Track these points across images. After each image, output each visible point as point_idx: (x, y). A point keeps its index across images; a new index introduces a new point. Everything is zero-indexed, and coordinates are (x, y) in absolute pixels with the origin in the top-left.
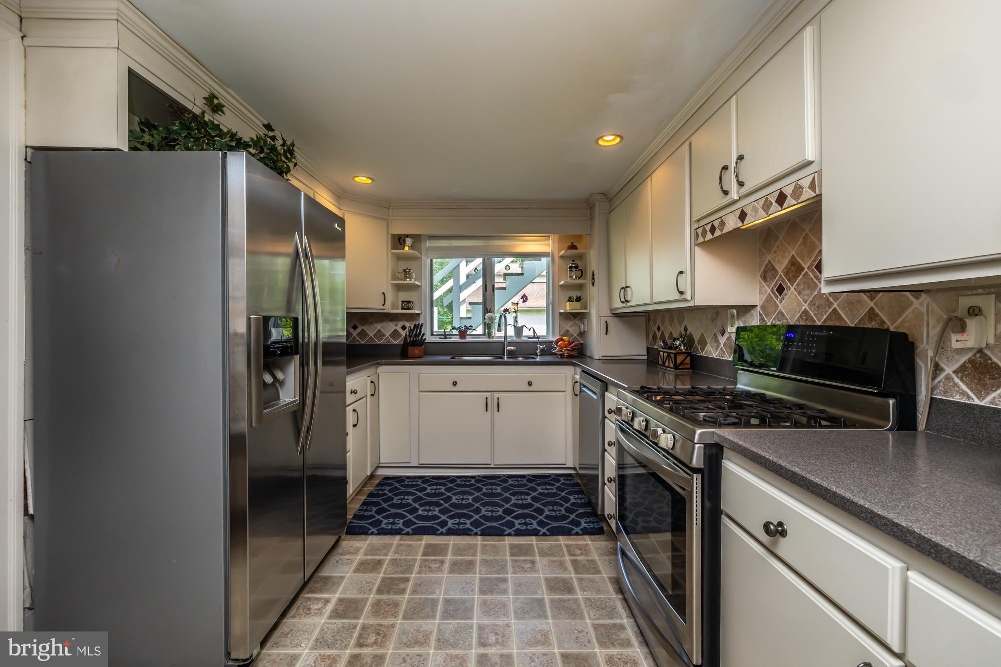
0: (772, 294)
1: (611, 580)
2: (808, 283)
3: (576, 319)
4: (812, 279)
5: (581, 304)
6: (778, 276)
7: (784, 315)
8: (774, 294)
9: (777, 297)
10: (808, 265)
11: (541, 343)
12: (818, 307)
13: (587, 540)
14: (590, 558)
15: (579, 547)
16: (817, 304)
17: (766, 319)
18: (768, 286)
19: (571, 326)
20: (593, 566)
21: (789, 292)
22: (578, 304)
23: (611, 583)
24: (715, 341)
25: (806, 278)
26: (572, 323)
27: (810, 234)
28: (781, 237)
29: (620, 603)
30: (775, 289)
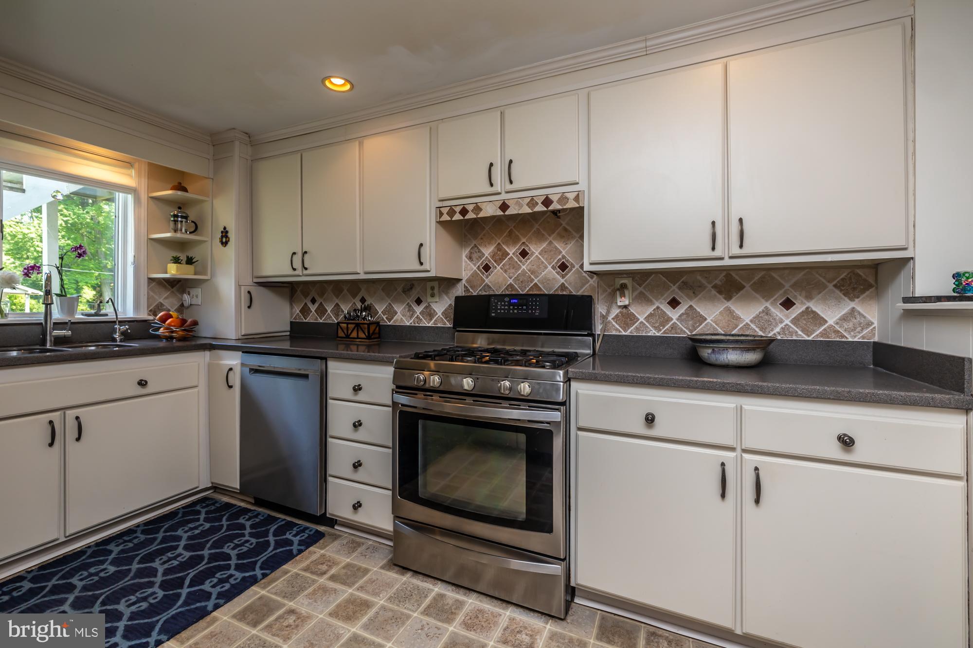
0: (478, 271)
1: (385, 568)
2: (513, 265)
3: (175, 288)
4: (517, 262)
5: (195, 267)
6: (485, 257)
7: (490, 288)
8: (480, 271)
9: (483, 274)
10: (513, 251)
11: (122, 323)
12: (522, 282)
13: (316, 552)
14: (343, 564)
15: (316, 563)
16: (521, 280)
17: (471, 290)
18: (473, 264)
19: (166, 298)
20: (356, 569)
21: (496, 271)
22: (191, 268)
23: (388, 570)
24: (409, 310)
25: (512, 261)
26: (169, 293)
27: (514, 230)
28: (487, 228)
29: (415, 580)
30: (481, 267)
